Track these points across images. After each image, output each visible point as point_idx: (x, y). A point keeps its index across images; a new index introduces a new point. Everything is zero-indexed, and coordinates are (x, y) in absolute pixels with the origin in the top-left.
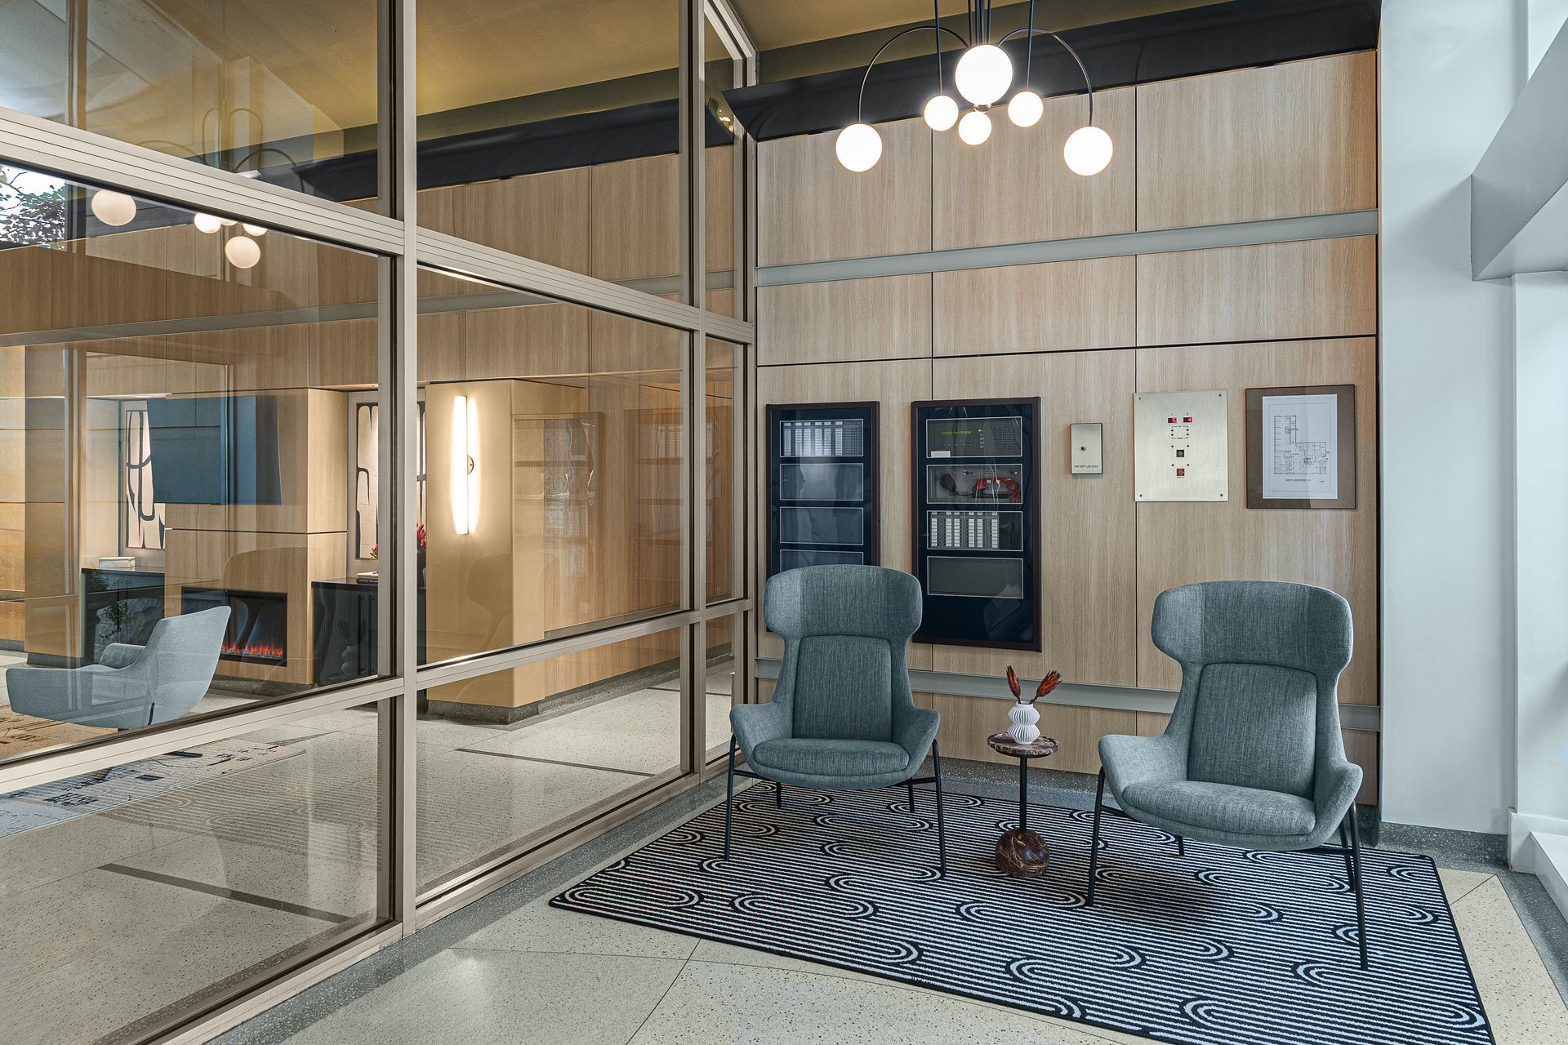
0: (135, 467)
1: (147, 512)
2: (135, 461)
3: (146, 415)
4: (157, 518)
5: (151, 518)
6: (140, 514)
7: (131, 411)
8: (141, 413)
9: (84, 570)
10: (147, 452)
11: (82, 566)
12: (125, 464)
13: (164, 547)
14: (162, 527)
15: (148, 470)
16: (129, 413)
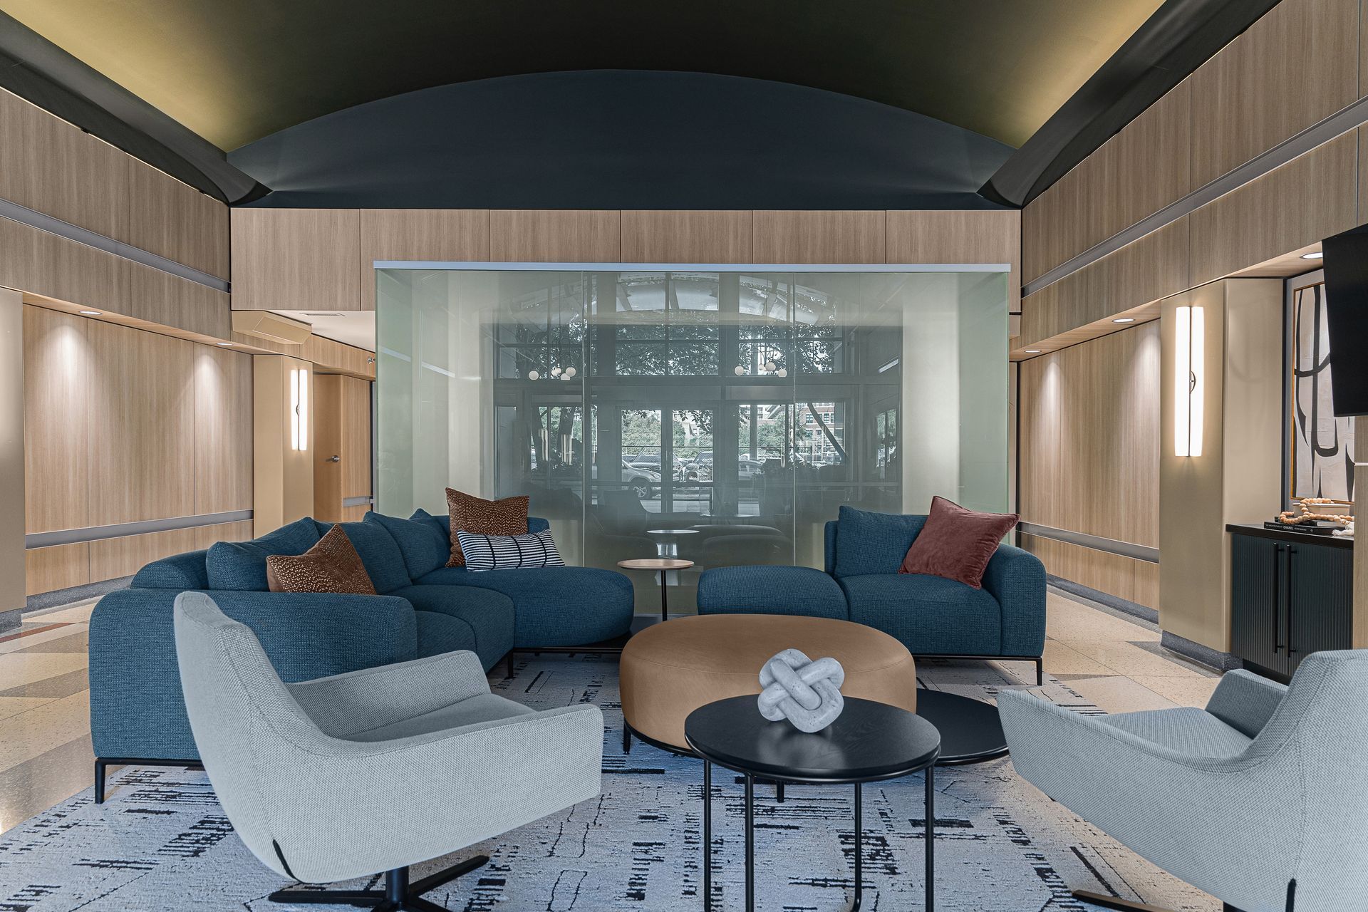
0: (1306, 374)
1: (1326, 442)
2: (1307, 365)
3: (1323, 287)
4: (1341, 453)
5: (1333, 452)
6: (1314, 445)
7: (1302, 289)
8: (1317, 287)
9: (1229, 528)
10: (1325, 350)
11: (1228, 520)
12: (1292, 372)
13: (1353, 500)
14: (1350, 466)
15: (1326, 376)
16: (1298, 293)
